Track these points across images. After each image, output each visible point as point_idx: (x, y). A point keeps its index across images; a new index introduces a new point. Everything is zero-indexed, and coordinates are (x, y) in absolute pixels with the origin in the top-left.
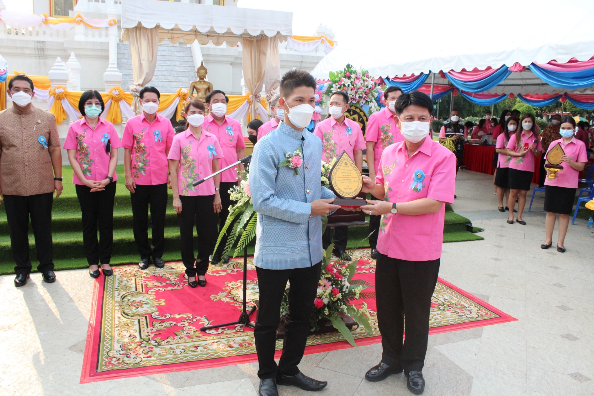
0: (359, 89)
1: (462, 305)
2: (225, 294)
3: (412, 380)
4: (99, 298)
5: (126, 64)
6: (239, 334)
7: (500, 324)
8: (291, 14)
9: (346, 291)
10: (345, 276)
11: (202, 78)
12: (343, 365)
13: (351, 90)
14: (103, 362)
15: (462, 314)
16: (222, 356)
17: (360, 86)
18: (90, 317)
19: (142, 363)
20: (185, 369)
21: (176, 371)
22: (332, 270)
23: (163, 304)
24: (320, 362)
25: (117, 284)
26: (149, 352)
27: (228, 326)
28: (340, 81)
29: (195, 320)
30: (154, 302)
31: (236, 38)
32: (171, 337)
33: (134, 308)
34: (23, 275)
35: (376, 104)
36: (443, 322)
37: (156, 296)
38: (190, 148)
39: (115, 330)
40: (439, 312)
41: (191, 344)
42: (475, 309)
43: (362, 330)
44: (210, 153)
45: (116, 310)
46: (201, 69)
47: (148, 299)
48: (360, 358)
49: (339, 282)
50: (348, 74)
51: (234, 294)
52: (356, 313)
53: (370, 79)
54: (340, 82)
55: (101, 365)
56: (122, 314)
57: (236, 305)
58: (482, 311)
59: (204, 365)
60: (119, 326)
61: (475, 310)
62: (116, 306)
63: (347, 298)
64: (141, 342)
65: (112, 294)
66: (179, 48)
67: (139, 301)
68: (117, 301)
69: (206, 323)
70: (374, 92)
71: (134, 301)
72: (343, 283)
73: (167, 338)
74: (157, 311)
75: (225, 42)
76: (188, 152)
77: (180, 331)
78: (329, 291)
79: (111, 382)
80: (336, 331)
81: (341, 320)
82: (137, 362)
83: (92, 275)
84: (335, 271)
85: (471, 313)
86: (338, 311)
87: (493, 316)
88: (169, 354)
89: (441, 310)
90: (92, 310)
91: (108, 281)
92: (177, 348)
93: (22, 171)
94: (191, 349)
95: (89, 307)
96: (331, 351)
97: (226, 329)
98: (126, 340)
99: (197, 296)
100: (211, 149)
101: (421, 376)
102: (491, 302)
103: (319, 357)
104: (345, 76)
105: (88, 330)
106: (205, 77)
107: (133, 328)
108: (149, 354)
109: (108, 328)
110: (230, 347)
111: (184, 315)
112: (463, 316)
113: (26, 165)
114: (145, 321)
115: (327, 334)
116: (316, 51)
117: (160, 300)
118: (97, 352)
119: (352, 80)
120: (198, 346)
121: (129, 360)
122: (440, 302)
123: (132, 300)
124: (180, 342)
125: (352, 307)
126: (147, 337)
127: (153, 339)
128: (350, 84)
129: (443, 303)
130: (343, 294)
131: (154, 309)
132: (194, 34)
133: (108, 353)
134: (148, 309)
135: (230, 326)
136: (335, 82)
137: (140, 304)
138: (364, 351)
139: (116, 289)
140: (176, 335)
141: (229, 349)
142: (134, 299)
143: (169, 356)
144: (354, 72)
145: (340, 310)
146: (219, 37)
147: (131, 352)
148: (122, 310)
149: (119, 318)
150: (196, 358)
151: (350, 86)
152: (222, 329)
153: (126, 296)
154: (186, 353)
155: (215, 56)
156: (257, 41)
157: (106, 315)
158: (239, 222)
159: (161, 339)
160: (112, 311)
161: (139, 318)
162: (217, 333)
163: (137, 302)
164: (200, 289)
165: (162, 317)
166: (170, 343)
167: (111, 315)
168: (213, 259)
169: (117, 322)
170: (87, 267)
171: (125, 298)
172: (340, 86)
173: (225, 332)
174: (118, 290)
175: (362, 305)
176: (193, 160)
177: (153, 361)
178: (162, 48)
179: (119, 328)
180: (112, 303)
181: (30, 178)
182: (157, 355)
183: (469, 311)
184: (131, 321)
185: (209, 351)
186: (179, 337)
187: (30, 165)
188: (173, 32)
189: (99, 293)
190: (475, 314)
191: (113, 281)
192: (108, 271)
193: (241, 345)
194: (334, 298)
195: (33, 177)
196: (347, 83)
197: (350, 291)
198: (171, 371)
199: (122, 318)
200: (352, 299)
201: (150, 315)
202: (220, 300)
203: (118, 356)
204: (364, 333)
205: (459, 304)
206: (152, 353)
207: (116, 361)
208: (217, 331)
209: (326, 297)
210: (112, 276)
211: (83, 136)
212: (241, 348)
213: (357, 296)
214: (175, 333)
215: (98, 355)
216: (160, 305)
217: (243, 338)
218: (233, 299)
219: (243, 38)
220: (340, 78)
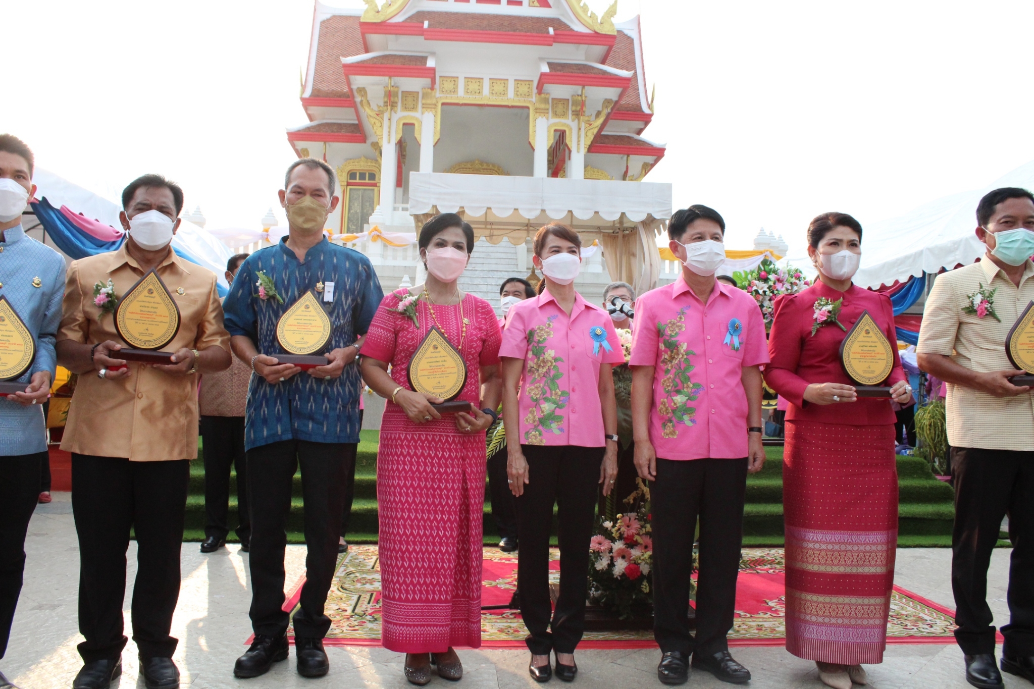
1: (920, 617)
2: (508, 581)
6: (504, 620)
8: (669, 186)
13: (770, 300)
15: (913, 627)
19: (341, 635)
25: (347, 560)
26: (357, 625)
28: (749, 285)
31: (591, 234)
33: (359, 584)
34: (214, 538)
50: (763, 273)
53: (802, 282)
54: (750, 289)
56: (338, 588)
61: (943, 625)
64: (352, 616)
67: (371, 578)
71: (363, 578)
82: (334, 633)
93: (229, 381)
97: (488, 615)
104: (759, 277)
107: (347, 603)
108: (357, 628)
112: (913, 629)
113: (235, 374)
114: (368, 597)
119: (771, 283)
123: (361, 577)
126: (363, 612)
127: (370, 614)
128: (767, 290)
132: (525, 230)
137: (371, 581)
139: (343, 565)
142: (364, 576)
144: (775, 272)
148: (340, 585)
151: (767, 293)
156: (624, 236)
161: (361, 594)
163: (367, 579)
171: (352, 574)
174: (346, 566)
177: (359, 634)
181: (237, 393)
182: (367, 630)
183: (928, 624)
184: (347, 595)
187: (240, 373)
188: (493, 227)
190: (938, 629)
193: (501, 631)
195: (243, 391)
196: (762, 288)
199: (337, 592)
202: (496, 586)
205: (915, 616)
206: (361, 626)
209: (646, 562)
210: (344, 553)
212: (499, 633)
217: (509, 624)
219: (602, 234)
220: (749, 281)
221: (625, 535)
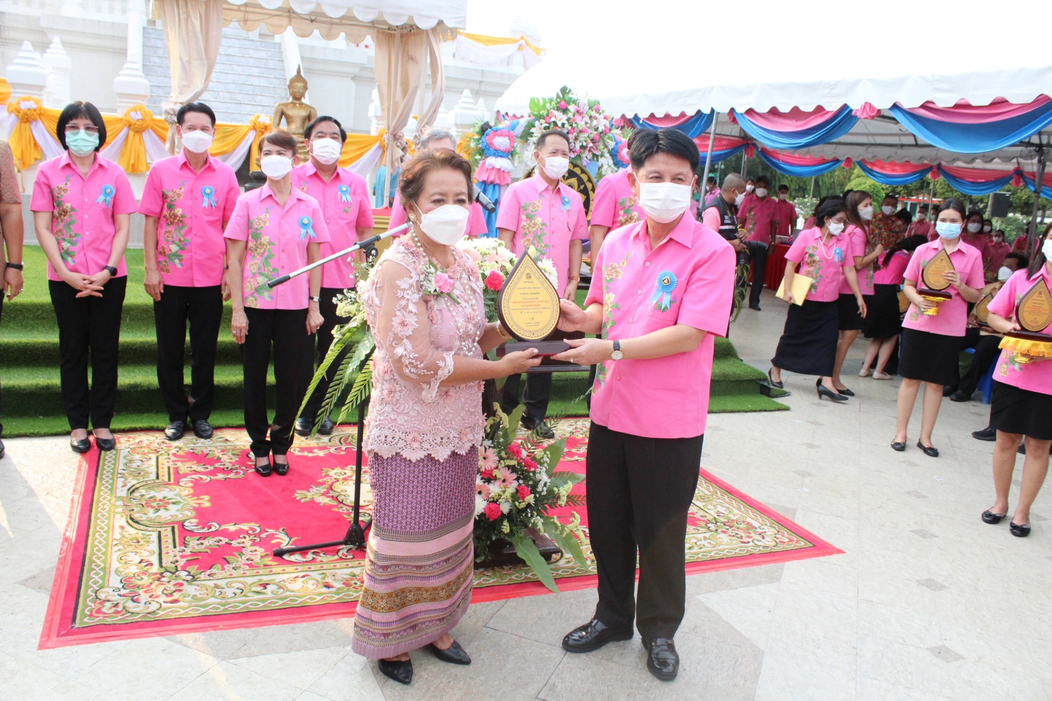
0: (581, 132)
1: (748, 523)
2: (322, 489)
3: (657, 654)
4: (86, 490)
5: (160, 67)
6: (344, 564)
7: (814, 559)
9: (543, 491)
10: (541, 464)
11: (297, 98)
12: (532, 625)
14: (86, 610)
15: (748, 540)
16: (310, 602)
17: (584, 126)
18: (67, 526)
19: (161, 613)
20: (241, 626)
21: (224, 629)
22: (518, 453)
23: (207, 504)
24: (492, 617)
25: (121, 466)
26: (175, 591)
27: (325, 549)
28: (547, 115)
29: (264, 535)
30: (189, 500)
31: (362, 29)
32: (218, 566)
33: (151, 511)
35: (611, 162)
36: (714, 552)
37: (195, 491)
38: (265, 219)
39: (113, 551)
40: (707, 535)
41: (255, 579)
42: (770, 532)
43: (569, 562)
44: (303, 231)
45: (118, 513)
46: (297, 82)
47: (179, 495)
48: (564, 613)
49: (531, 474)
50: (563, 103)
51: (340, 490)
52: (558, 532)
53: (602, 116)
54: (548, 118)
55: (81, 615)
56: (127, 522)
57: (340, 510)
58: (783, 536)
59: (278, 618)
60: (120, 543)
61: (772, 533)
62: (118, 507)
63: (543, 504)
64: (162, 574)
65: (112, 484)
66: (259, 43)
67: (161, 497)
68: (119, 497)
69: (284, 541)
70: (608, 139)
71: (151, 498)
72: (538, 476)
73: (211, 568)
74: (195, 518)
75: (343, 35)
76: (261, 227)
77: (235, 556)
78: (511, 490)
79: (98, 647)
80: (522, 562)
81: (532, 543)
82: (151, 610)
83: (75, 448)
84: (524, 453)
85: (763, 538)
86: (526, 526)
87: (802, 544)
88: (213, 596)
89: (711, 531)
90: (71, 513)
91: (105, 460)
92: (229, 585)
94: (254, 589)
95: (67, 506)
96: (511, 599)
97: (321, 554)
98: (133, 570)
99: (270, 493)
100: (305, 225)
101: (671, 648)
102: (800, 520)
103: (489, 608)
104: (558, 107)
105: (61, 549)
106: (303, 95)
107: (148, 548)
108: (176, 596)
109: (100, 546)
110: (327, 586)
111: (245, 527)
112: (749, 542)
114: (170, 535)
115: (505, 567)
116: (508, 64)
117: (202, 497)
118: (75, 591)
119: (570, 115)
120: (267, 584)
121: (136, 607)
122: (710, 518)
123: (148, 496)
124: (234, 575)
125: (552, 520)
126: (173, 565)
127: (184, 569)
128: (566, 122)
129: (715, 518)
130: (538, 496)
131: (189, 514)
132: (287, 17)
133: (96, 593)
134: (177, 513)
135: (329, 547)
136: (539, 117)
137: (164, 504)
138: (572, 600)
139: (119, 475)
140: (228, 563)
141: (325, 590)
142: (152, 493)
143: (212, 600)
144: (575, 102)
145: (530, 525)
146: (332, 24)
147: (141, 591)
148: (128, 513)
149: (122, 528)
150: (262, 604)
151: (566, 126)
152: (314, 553)
153: (137, 488)
154: (245, 596)
155: (324, 61)
156: (402, 36)
157: (98, 522)
158: (351, 358)
159: (198, 569)
160: (109, 514)
161: (159, 529)
162: (305, 560)
163: (158, 499)
164: (276, 479)
165: (203, 528)
166: (215, 577)
167: (107, 521)
168: (302, 426)
169: (117, 535)
170: (68, 433)
171: (136, 491)
172: (547, 125)
173: (319, 559)
174: (123, 476)
175: (571, 517)
176: (269, 243)
177: (183, 609)
178: (228, 41)
179: (121, 547)
180: (109, 501)
182: (189, 599)
183: (760, 534)
184: (143, 534)
185: (288, 593)
186: (234, 565)
188: (248, 9)
189: (87, 481)
190: (770, 540)
191: (115, 459)
192: (105, 441)
193: (347, 584)
194: (520, 503)
196: (561, 120)
197: (550, 492)
198: (215, 628)
199: (128, 528)
200: (553, 505)
201: (182, 524)
202: (312, 500)
203: (116, 598)
204: (572, 568)
205: (743, 522)
206: (180, 593)
207: (111, 608)
208: (304, 557)
209: (507, 501)
210: (113, 451)
211: (64, 190)
212: (346, 588)
213: (563, 501)
214: (225, 559)
215: (78, 596)
216: (200, 507)
217: (351, 570)
218: (336, 499)
219: (376, 30)
220: (548, 111)
221: (483, 469)
